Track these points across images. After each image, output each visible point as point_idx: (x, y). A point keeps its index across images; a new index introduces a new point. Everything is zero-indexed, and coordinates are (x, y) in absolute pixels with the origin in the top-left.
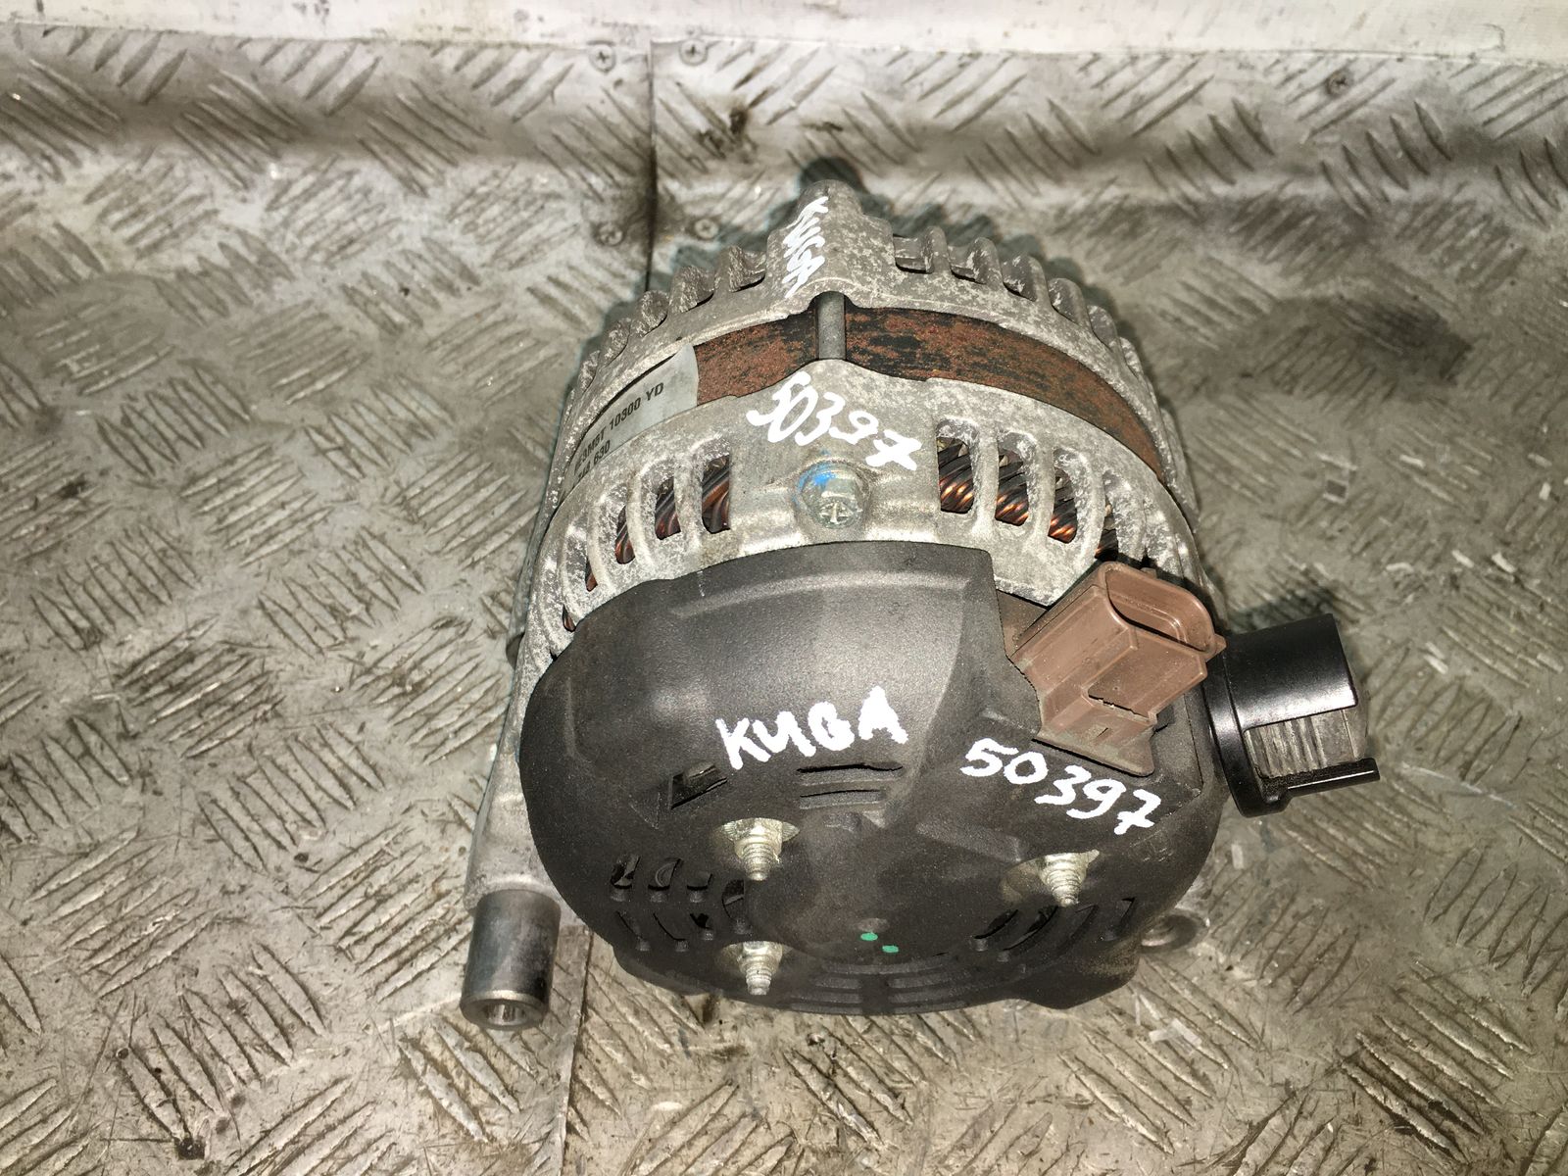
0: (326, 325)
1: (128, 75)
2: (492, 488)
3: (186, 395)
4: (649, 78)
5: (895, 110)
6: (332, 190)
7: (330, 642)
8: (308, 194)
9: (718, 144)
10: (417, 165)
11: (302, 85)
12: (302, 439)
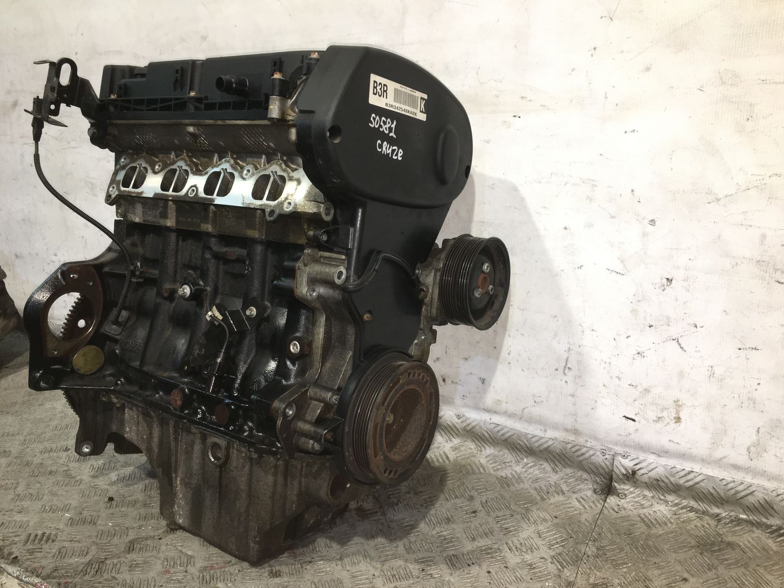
0: (529, 494)
1: (502, 435)
2: (558, 536)
3: (499, 501)
4: (613, 459)
5: (672, 479)
6: (537, 467)
7: (518, 554)
8: (531, 467)
9: (628, 477)
10: (557, 466)
11: (537, 444)
12: (520, 515)
